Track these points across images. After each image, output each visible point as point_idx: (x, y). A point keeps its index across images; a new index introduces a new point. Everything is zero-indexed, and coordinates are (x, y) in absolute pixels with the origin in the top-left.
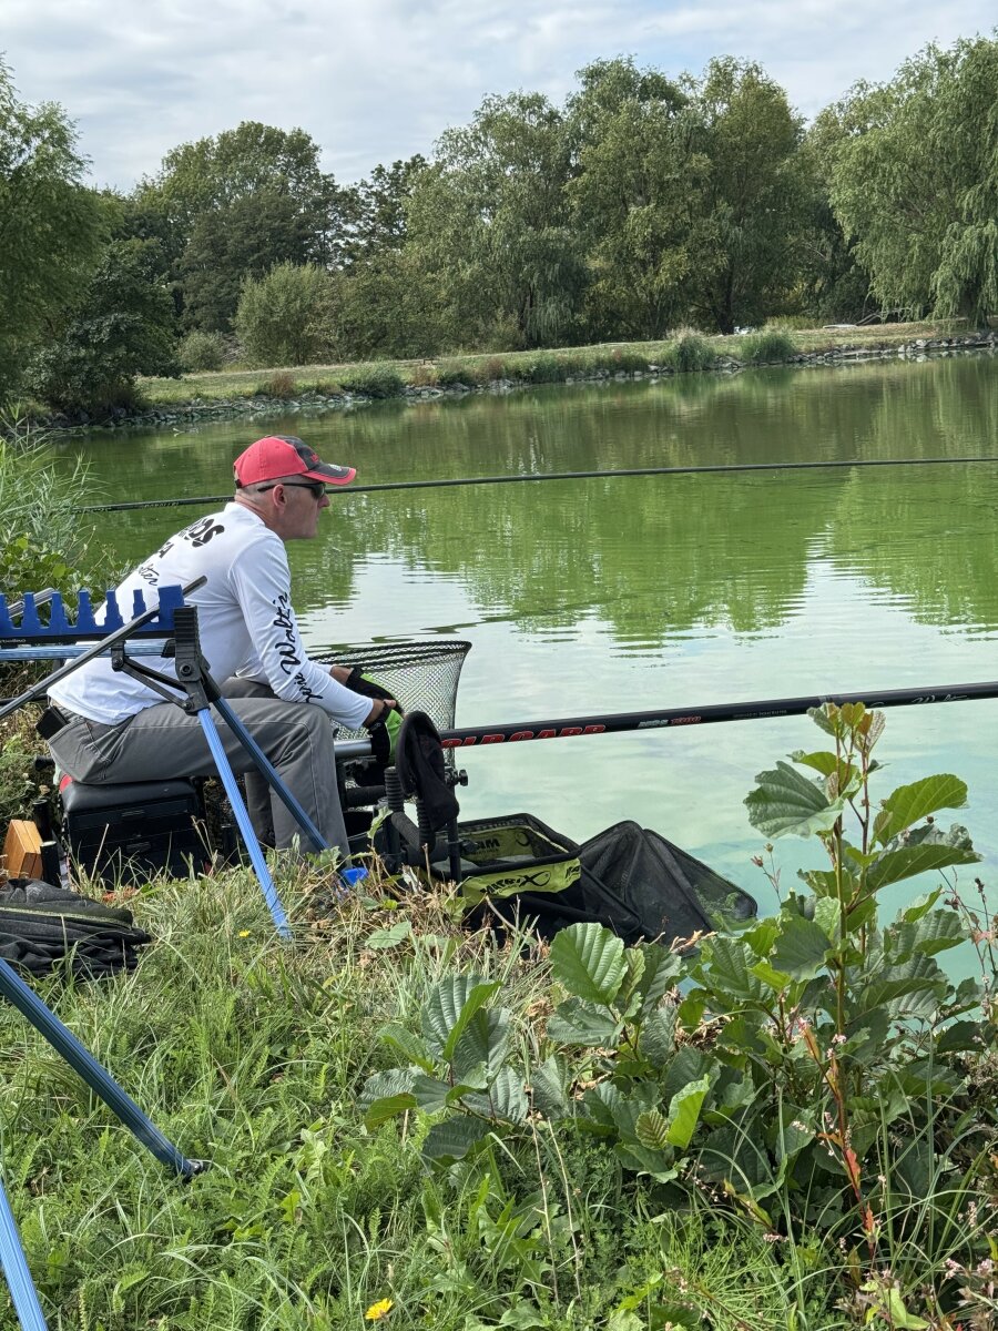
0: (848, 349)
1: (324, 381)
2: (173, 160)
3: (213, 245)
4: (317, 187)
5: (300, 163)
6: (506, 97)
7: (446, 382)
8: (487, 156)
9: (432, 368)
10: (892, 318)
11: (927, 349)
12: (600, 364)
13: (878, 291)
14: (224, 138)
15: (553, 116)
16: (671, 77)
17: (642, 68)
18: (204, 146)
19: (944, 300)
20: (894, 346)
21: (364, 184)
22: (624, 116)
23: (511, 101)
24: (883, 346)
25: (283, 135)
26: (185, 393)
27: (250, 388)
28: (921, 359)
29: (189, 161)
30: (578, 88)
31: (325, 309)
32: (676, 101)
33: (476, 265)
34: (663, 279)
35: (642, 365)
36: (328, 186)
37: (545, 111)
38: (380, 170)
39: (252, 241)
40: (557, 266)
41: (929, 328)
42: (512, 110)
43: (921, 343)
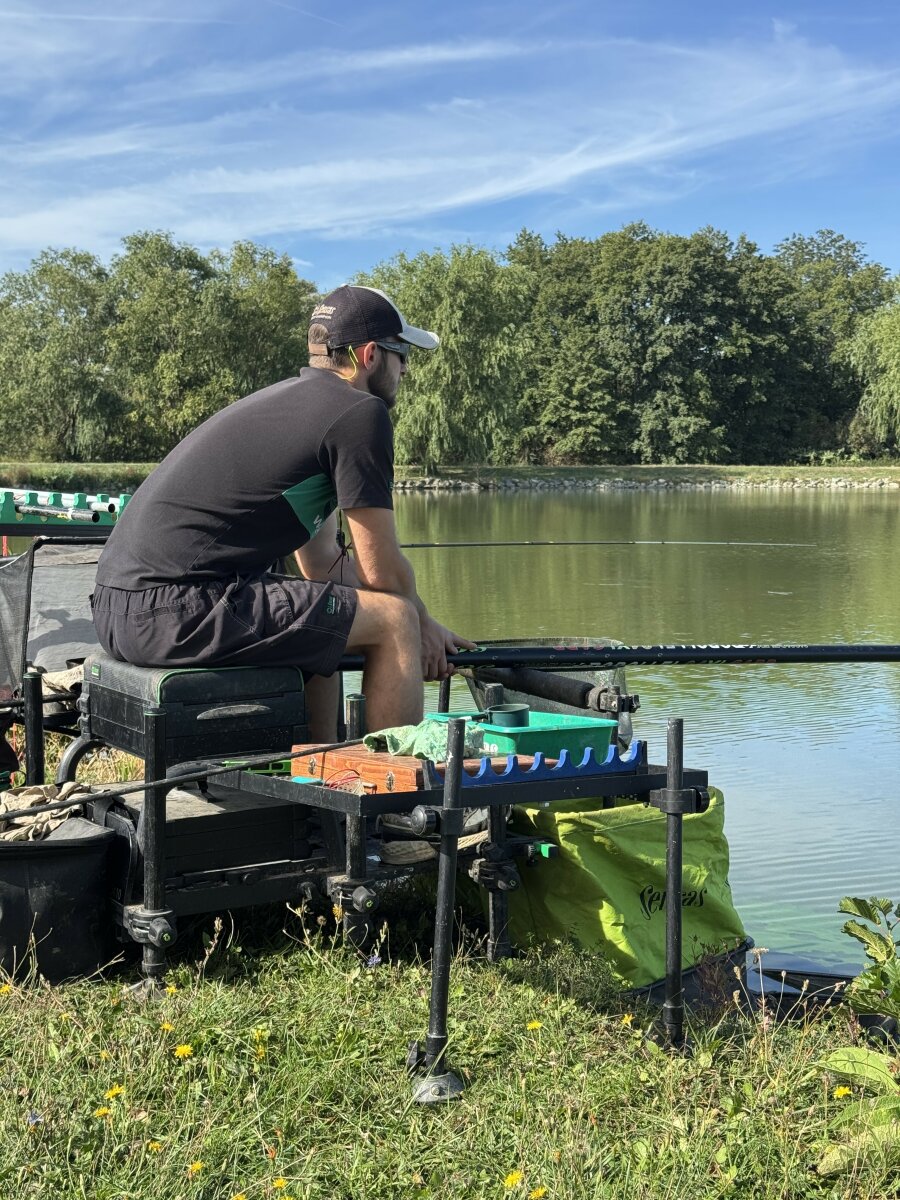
8: (42, 298)
15: (100, 274)
16: (203, 253)
17: (177, 242)
22: (160, 280)
30: (123, 252)
32: (207, 273)
37: (94, 268)
40: (95, 397)
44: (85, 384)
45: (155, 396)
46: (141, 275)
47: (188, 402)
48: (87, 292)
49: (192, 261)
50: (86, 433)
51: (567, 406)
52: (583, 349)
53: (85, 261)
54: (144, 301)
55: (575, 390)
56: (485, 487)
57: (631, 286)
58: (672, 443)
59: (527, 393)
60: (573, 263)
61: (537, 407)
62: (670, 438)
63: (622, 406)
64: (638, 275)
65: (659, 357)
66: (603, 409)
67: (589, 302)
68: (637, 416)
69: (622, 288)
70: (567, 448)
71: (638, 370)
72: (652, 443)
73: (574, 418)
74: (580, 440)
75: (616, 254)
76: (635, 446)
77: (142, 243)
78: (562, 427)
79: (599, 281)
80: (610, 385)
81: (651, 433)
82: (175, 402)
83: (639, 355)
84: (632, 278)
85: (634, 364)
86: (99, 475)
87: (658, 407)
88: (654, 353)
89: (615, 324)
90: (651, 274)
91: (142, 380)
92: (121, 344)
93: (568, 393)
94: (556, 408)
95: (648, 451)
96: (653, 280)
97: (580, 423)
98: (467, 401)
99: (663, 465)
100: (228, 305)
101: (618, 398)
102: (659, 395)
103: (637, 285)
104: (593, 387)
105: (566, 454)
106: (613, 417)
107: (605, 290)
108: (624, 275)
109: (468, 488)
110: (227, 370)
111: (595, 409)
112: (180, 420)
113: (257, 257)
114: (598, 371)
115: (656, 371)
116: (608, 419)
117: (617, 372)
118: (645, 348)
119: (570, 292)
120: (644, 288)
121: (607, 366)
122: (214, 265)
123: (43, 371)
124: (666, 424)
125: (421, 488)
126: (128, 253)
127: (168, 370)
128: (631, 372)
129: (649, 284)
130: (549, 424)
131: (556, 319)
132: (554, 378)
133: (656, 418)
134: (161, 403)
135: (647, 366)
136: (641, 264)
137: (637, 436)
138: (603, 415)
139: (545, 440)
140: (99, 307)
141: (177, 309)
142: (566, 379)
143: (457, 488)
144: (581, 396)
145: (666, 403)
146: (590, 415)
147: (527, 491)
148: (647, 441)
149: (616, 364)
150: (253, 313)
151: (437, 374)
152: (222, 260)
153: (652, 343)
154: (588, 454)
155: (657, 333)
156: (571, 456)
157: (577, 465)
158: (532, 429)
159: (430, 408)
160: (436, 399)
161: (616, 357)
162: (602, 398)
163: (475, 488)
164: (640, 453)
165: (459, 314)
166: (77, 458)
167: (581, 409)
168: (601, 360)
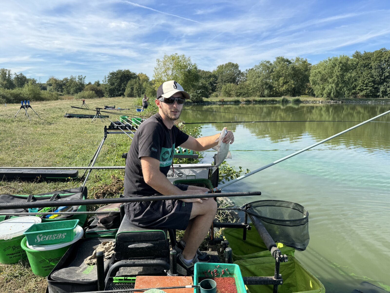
0: (309, 101)
1: (229, 100)
2: (218, 67)
3: (222, 79)
4: (238, 72)
5: (236, 68)
6: (264, 61)
7: (246, 101)
8: (261, 69)
9: (245, 99)
10: (317, 97)
11: (322, 102)
12: (270, 100)
13: (315, 93)
14: (226, 64)
15: (271, 64)
16: (290, 59)
17: (285, 58)
18: (223, 65)
19: (325, 95)
20: (316, 101)
21: (244, 72)
22: (281, 65)
23: (265, 61)
24: (314, 101)
25: (234, 64)
26: (209, 100)
27: (218, 100)
28: (320, 103)
29: (221, 67)
30: (275, 60)
31: (233, 90)
32: (290, 62)
33: (256, 85)
34: (284, 88)
35: (276, 101)
36: (240, 71)
37: (270, 63)
38: (247, 70)
39: (227, 79)
40: (268, 86)
41: (322, 99)
42: (265, 63)
43: (321, 101)
44: (266, 84)
45: (279, 85)
46: (278, 64)
47: (285, 86)
48: (268, 68)
49: (287, 61)
50: (266, 92)
51: (363, 86)
52: (368, 74)
53: (268, 62)
54: (278, 68)
55: (365, 83)
56: (342, 102)
57: (380, 61)
58: (387, 93)
59: (354, 84)
60: (367, 57)
61: (356, 86)
62: (387, 92)
63: (376, 86)
64: (382, 59)
65: (386, 76)
66: (371, 86)
67: (370, 65)
68: (379, 88)
69: (379, 62)
70: (362, 94)
71: (380, 78)
72: (382, 93)
73: (364, 88)
74: (365, 93)
75: (377, 55)
76: (378, 94)
77: (279, 58)
78: (361, 90)
79: (373, 60)
80: (374, 82)
81: (382, 92)
82: (282, 86)
83: (381, 76)
84: (381, 59)
85: (380, 77)
86: (267, 100)
87: (384, 86)
88: (385, 75)
89: (376, 69)
90: (386, 58)
91: (276, 82)
92: (273, 76)
93: (363, 83)
94: (360, 86)
95: (381, 95)
96: (386, 60)
97: (366, 89)
98: (340, 85)
99: (385, 98)
100: (294, 68)
101: (375, 84)
102: (385, 83)
103: (382, 61)
104: (369, 82)
105: (362, 95)
106: (374, 88)
107: (374, 62)
108: (379, 59)
109: (339, 102)
110: (292, 80)
111: (369, 86)
112: (283, 89)
113: (300, 59)
114: (371, 79)
115: (385, 78)
116: (372, 89)
117: (375, 79)
118: (383, 74)
119: (366, 63)
120: (384, 61)
121: (373, 78)
122: (292, 61)
123: (260, 82)
124: (386, 89)
125: (329, 102)
126: (276, 60)
127: (281, 80)
128: (379, 79)
129: (385, 60)
130: (359, 89)
131: (362, 69)
132: (360, 80)
133: (384, 88)
134: (280, 87)
135: (383, 78)
136: (383, 56)
137: (379, 92)
138: (371, 88)
139: (357, 93)
140: (270, 70)
141: (284, 69)
142: (363, 81)
143: (336, 102)
144: (366, 84)
145: (386, 85)
146: (368, 88)
147: (352, 103)
148: (381, 93)
149: (375, 77)
150: (298, 70)
151: (334, 80)
152: (293, 60)
153: (384, 73)
154: (367, 96)
155: (386, 70)
156: (363, 96)
157: (364, 98)
158: (354, 91)
159: (332, 87)
160: (333, 85)
161: (375, 76)
162: (371, 84)
163: (340, 102)
164: (379, 95)
165: (340, 68)
166: (264, 97)
167: (366, 86)
168: (372, 76)
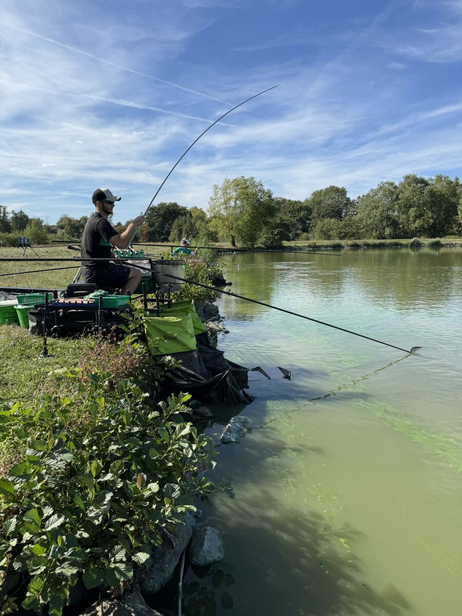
0: (455, 244)
1: (325, 244)
2: (314, 194)
3: (318, 213)
4: (346, 200)
5: (343, 195)
6: (386, 182)
7: (352, 246)
8: (379, 195)
9: (350, 242)
12: (391, 243)
14: (326, 189)
15: (396, 187)
16: (426, 178)
17: (418, 176)
18: (321, 191)
21: (355, 200)
22: (412, 188)
25: (339, 188)
26: (293, 245)
27: (307, 245)
29: (317, 194)
31: (334, 229)
32: (426, 184)
33: (372, 220)
34: (416, 225)
35: (401, 245)
36: (348, 199)
37: (394, 186)
38: (359, 197)
39: (327, 212)
40: (391, 221)
42: (387, 185)
44: (388, 218)
46: (407, 186)
47: (417, 222)
48: (392, 193)
49: (422, 181)
50: (388, 231)
53: (392, 184)
54: (407, 194)
77: (409, 177)
82: (414, 221)
91: (404, 216)
92: (399, 206)
100: (432, 194)
110: (430, 212)
112: (414, 227)
113: (443, 178)
123: (377, 215)
126: (404, 181)
134: (409, 222)
140: (394, 197)
141: (416, 195)
150: (440, 195)
166: (384, 238)
